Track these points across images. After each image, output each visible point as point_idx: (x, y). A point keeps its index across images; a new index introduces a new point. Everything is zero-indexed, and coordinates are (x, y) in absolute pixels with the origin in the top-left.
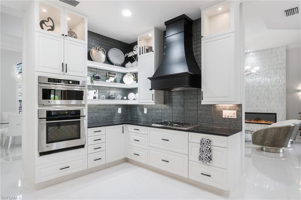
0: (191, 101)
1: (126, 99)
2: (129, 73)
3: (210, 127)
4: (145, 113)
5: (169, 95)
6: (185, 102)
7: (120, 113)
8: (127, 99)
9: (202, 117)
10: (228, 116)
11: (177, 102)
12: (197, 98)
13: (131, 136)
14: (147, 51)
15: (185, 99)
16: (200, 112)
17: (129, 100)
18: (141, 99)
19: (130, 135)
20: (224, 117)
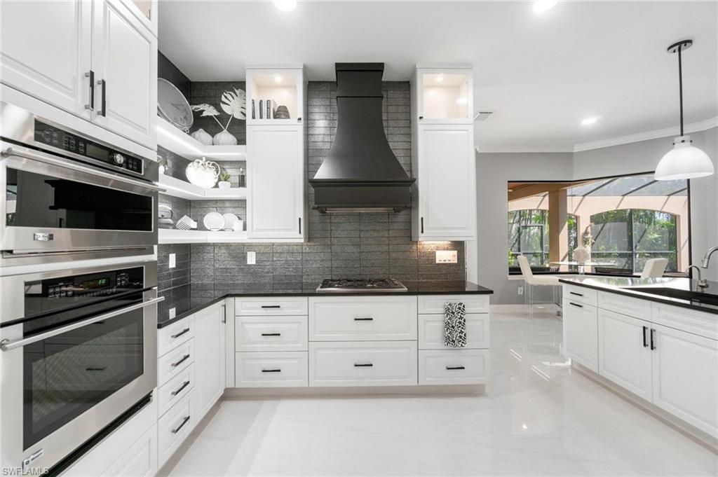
0: (376, 234)
1: (196, 227)
2: (204, 159)
3: (414, 280)
4: (249, 263)
5: (322, 222)
6: (362, 236)
7: (173, 268)
8: (201, 227)
9: (397, 265)
10: (445, 261)
11: (344, 236)
12: (389, 230)
13: (247, 326)
14: (277, 115)
15: (363, 230)
16: (393, 255)
17: (208, 230)
18: (258, 230)
19: (243, 323)
20: (437, 262)
